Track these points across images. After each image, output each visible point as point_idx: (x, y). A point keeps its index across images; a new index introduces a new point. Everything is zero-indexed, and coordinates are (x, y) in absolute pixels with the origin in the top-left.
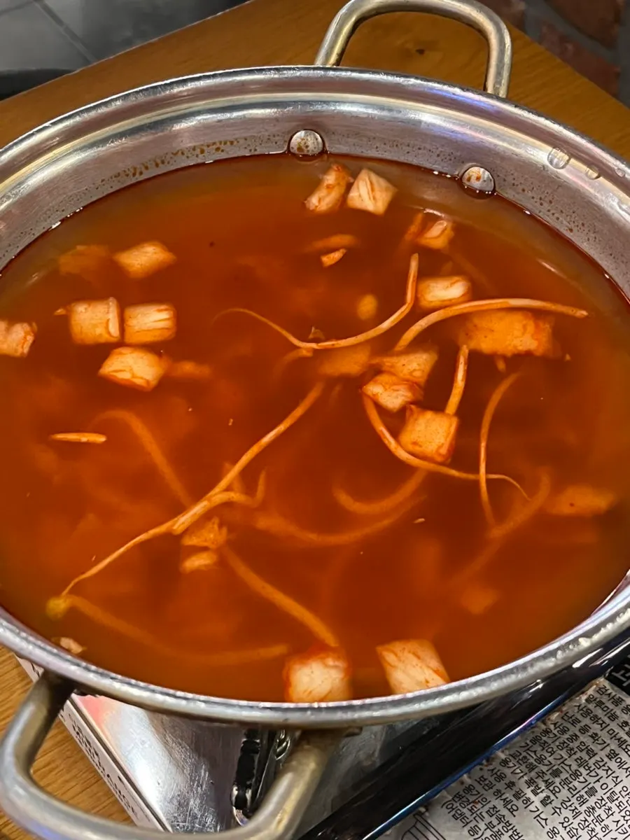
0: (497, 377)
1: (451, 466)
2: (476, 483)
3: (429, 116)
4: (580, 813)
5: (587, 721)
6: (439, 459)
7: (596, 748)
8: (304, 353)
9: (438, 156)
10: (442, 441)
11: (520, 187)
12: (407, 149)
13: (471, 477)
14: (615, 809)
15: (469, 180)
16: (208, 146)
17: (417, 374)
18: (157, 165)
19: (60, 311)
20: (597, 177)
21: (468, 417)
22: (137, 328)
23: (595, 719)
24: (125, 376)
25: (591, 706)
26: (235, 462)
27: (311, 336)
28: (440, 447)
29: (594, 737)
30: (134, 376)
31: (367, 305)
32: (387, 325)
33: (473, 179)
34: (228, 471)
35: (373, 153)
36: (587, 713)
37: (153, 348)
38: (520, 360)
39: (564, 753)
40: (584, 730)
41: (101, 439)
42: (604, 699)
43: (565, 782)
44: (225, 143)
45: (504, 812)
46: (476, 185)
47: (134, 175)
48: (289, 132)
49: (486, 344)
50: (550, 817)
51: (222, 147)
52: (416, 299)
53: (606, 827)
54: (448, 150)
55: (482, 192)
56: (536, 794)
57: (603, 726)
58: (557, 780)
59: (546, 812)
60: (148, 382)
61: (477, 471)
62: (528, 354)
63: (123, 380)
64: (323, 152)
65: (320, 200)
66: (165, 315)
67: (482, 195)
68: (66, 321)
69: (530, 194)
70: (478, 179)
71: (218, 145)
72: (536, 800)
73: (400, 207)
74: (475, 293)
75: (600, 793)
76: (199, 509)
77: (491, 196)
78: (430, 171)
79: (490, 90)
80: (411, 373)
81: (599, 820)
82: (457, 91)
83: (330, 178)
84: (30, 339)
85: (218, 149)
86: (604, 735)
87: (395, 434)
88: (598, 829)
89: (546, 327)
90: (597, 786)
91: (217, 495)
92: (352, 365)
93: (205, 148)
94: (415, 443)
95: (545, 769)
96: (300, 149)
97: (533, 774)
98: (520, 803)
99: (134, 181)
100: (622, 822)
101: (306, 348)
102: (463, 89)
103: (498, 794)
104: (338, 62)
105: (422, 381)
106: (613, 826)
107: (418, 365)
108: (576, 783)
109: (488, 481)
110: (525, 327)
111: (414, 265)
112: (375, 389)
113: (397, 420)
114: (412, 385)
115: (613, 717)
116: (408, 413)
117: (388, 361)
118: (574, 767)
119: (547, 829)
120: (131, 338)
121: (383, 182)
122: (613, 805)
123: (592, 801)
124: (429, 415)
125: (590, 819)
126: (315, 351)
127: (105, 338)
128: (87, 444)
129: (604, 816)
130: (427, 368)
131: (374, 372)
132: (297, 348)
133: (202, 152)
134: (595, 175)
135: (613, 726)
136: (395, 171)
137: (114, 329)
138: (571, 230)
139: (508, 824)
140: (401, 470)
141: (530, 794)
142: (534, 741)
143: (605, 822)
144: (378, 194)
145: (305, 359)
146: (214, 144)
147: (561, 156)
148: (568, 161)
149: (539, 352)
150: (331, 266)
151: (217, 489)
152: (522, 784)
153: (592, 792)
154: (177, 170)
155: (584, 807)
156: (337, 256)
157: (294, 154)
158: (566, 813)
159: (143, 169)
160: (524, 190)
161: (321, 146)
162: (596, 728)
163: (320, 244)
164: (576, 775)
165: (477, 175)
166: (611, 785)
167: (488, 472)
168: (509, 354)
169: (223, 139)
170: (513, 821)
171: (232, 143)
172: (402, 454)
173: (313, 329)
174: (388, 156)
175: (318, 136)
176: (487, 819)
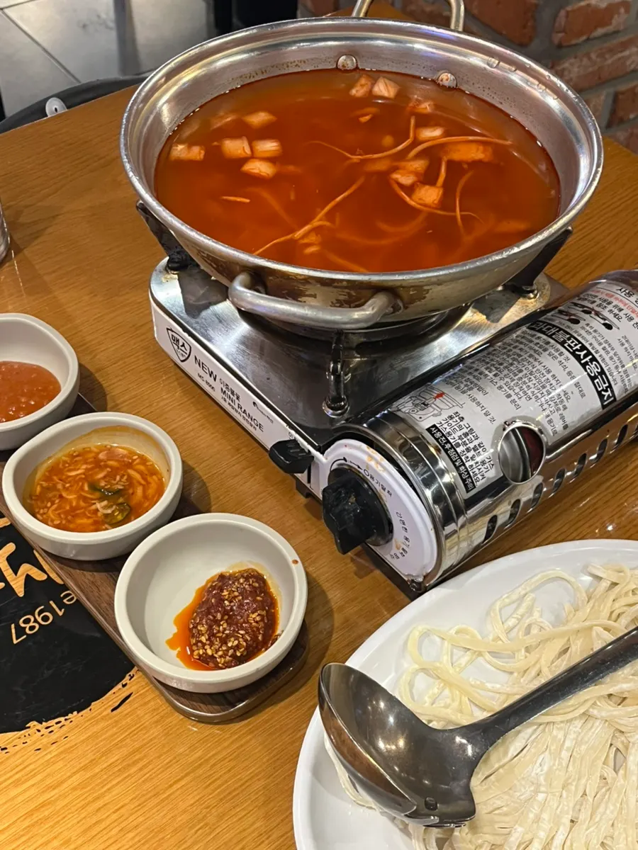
0: (463, 172)
1: (440, 209)
2: (455, 217)
3: (419, 45)
4: (514, 380)
5: (517, 344)
6: (434, 206)
7: (522, 353)
8: (355, 161)
9: (424, 67)
10: (435, 198)
11: (471, 83)
12: (405, 65)
13: (453, 214)
14: (533, 378)
15: (442, 80)
16: (291, 63)
17: (420, 169)
18: (263, 73)
19: (215, 143)
20: (515, 71)
21: (448, 189)
22: (260, 150)
23: (521, 343)
24: (256, 171)
25: (518, 339)
26: (323, 209)
27: (358, 153)
28: (435, 200)
29: (521, 349)
30: (260, 171)
31: (388, 140)
32: (400, 147)
33: (444, 80)
34: (320, 212)
35: (386, 68)
36: (517, 341)
37: (271, 160)
38: (475, 164)
39: (505, 356)
40: (515, 347)
41: (248, 201)
42: (526, 336)
43: (506, 367)
44: (301, 62)
45: (474, 380)
46: (446, 83)
47: (250, 77)
48: (337, 56)
49: (456, 156)
50: (498, 382)
51: (299, 64)
52: (415, 138)
53: (529, 386)
54: (429, 64)
55: (449, 87)
56: (490, 372)
57: (525, 345)
58: (502, 367)
59: (496, 379)
60: (268, 174)
61: (454, 211)
62: (480, 162)
63: (255, 173)
64: (357, 68)
65: (357, 91)
66: (275, 144)
67: (450, 89)
68: (219, 148)
69: (478, 86)
70: (447, 80)
71: (297, 63)
72: (491, 375)
73: (402, 95)
74: (447, 134)
75: (525, 372)
76: (307, 228)
77: (455, 89)
78: (419, 78)
79: (453, 26)
80: (416, 169)
81: (525, 383)
82: (434, 29)
83: (363, 81)
84: (203, 152)
85: (296, 65)
86: (526, 348)
87: (410, 196)
88: (524, 387)
89: (490, 149)
90: (523, 369)
91: (316, 223)
92: (382, 166)
93: (289, 64)
94: (420, 199)
95: (494, 363)
96: (343, 66)
97: (489, 365)
98: (482, 376)
99: (249, 81)
100: (537, 384)
101: (356, 158)
102: (437, 28)
103: (470, 373)
104: (366, 14)
105: (423, 172)
106: (532, 386)
107: (419, 165)
108: (512, 368)
109: (462, 216)
110: (478, 150)
111: (413, 121)
112: (396, 176)
113: (410, 190)
114: (416, 173)
115: (531, 341)
116: (415, 186)
117: (403, 164)
118: (511, 361)
119: (497, 386)
120: (257, 154)
121: (392, 84)
122: (532, 377)
123: (520, 375)
124: (427, 187)
125: (520, 382)
126: (361, 160)
127: (243, 155)
128: (240, 202)
129: (527, 381)
130: (424, 167)
131: (395, 169)
132: (349, 158)
133: (288, 66)
134: (514, 69)
135: (532, 345)
136: (399, 78)
137: (248, 151)
138: (501, 103)
139: (476, 384)
140: (414, 212)
141: (487, 372)
142: (488, 354)
143: (529, 384)
144: (390, 88)
145: (356, 163)
146: (294, 62)
147: (495, 61)
148: (499, 63)
149: (486, 160)
150: (366, 123)
151: (316, 220)
152: (483, 369)
153: (521, 371)
154: (273, 77)
155: (517, 377)
156: (367, 118)
157: (340, 70)
158: (506, 380)
159: (255, 75)
160: (473, 84)
161: (355, 64)
162: (522, 346)
163: (359, 112)
164: (512, 364)
165: (446, 78)
166: (531, 368)
167: (461, 211)
168: (470, 161)
169: (299, 59)
170: (479, 383)
171: (304, 62)
172: (412, 203)
173: (358, 150)
174: (394, 70)
175: (354, 59)
176: (465, 383)
